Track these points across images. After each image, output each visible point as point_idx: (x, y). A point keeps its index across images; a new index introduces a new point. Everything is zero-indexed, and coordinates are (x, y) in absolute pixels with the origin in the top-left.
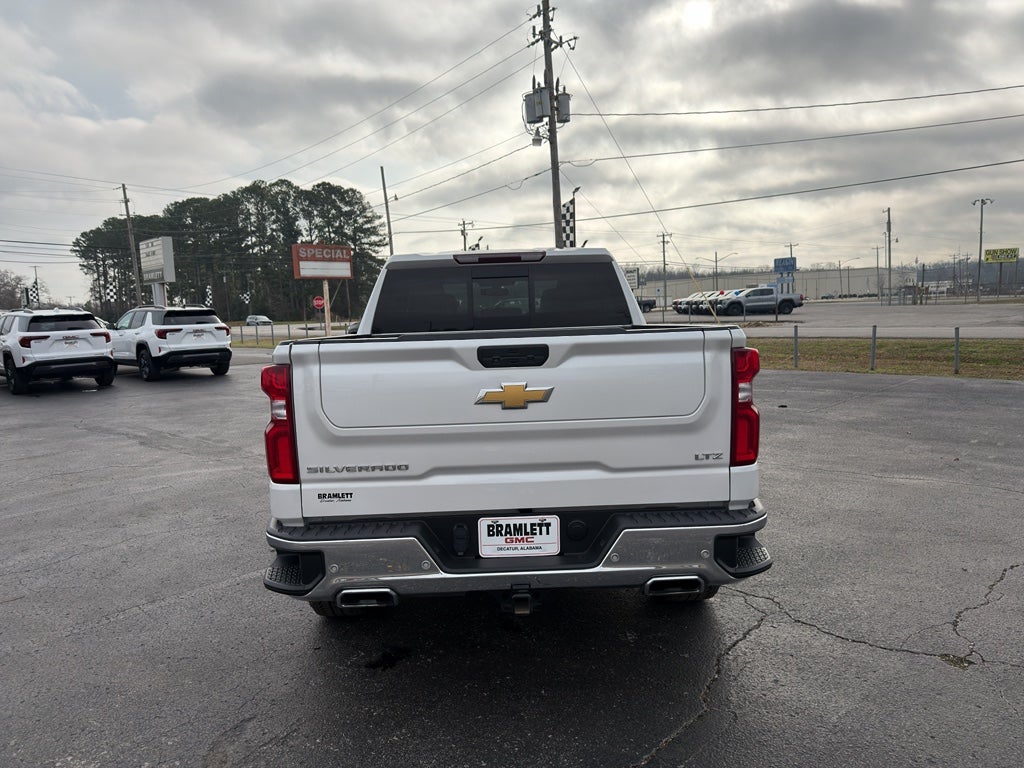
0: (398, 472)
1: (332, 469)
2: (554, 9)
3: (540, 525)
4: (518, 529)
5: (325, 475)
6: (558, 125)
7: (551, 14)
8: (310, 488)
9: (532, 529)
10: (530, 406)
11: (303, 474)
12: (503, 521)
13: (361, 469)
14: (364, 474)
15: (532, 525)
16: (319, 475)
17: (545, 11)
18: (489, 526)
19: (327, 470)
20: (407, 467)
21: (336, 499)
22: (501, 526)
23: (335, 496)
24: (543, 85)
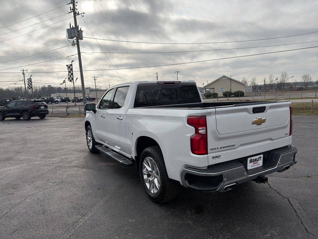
0: (232, 147)
1: (217, 148)
2: (77, 3)
3: (260, 158)
4: (256, 160)
5: (215, 151)
6: (79, 40)
7: (76, 4)
8: (210, 155)
9: (258, 159)
10: (262, 123)
11: (209, 151)
12: (253, 158)
13: (224, 147)
14: (225, 149)
15: (258, 158)
16: (213, 151)
17: (73, 2)
18: (250, 160)
19: (215, 149)
20: (235, 145)
21: (217, 158)
22: (252, 160)
23: (217, 157)
24: (74, 27)
